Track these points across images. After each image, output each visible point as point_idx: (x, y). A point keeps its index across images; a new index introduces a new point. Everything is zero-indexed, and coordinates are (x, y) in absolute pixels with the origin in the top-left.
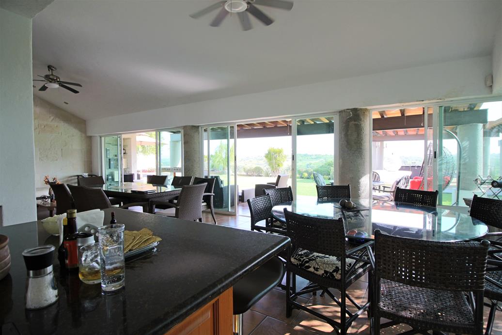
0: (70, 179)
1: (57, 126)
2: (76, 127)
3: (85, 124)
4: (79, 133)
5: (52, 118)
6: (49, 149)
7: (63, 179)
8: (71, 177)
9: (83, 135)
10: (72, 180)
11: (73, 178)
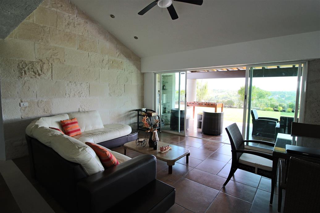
0: (130, 113)
1: (121, 62)
2: (134, 64)
3: (140, 61)
4: (136, 69)
5: (118, 54)
6: (116, 84)
7: (125, 113)
8: (131, 111)
9: (139, 71)
10: (131, 114)
11: (132, 112)
